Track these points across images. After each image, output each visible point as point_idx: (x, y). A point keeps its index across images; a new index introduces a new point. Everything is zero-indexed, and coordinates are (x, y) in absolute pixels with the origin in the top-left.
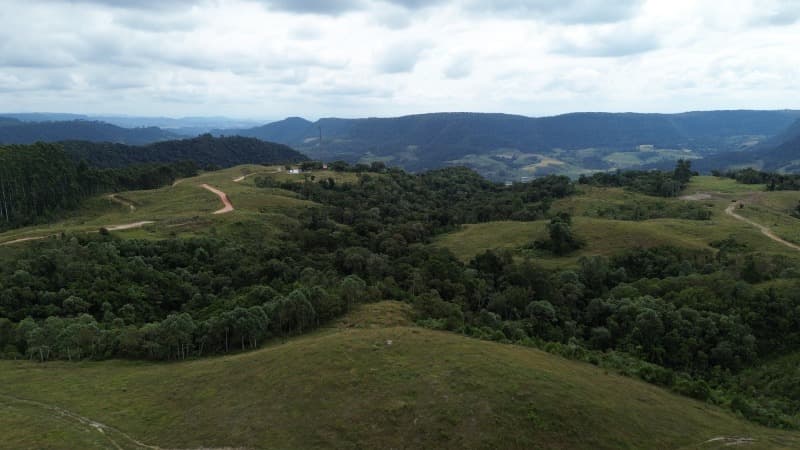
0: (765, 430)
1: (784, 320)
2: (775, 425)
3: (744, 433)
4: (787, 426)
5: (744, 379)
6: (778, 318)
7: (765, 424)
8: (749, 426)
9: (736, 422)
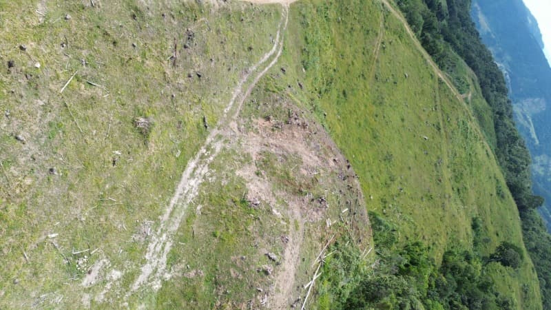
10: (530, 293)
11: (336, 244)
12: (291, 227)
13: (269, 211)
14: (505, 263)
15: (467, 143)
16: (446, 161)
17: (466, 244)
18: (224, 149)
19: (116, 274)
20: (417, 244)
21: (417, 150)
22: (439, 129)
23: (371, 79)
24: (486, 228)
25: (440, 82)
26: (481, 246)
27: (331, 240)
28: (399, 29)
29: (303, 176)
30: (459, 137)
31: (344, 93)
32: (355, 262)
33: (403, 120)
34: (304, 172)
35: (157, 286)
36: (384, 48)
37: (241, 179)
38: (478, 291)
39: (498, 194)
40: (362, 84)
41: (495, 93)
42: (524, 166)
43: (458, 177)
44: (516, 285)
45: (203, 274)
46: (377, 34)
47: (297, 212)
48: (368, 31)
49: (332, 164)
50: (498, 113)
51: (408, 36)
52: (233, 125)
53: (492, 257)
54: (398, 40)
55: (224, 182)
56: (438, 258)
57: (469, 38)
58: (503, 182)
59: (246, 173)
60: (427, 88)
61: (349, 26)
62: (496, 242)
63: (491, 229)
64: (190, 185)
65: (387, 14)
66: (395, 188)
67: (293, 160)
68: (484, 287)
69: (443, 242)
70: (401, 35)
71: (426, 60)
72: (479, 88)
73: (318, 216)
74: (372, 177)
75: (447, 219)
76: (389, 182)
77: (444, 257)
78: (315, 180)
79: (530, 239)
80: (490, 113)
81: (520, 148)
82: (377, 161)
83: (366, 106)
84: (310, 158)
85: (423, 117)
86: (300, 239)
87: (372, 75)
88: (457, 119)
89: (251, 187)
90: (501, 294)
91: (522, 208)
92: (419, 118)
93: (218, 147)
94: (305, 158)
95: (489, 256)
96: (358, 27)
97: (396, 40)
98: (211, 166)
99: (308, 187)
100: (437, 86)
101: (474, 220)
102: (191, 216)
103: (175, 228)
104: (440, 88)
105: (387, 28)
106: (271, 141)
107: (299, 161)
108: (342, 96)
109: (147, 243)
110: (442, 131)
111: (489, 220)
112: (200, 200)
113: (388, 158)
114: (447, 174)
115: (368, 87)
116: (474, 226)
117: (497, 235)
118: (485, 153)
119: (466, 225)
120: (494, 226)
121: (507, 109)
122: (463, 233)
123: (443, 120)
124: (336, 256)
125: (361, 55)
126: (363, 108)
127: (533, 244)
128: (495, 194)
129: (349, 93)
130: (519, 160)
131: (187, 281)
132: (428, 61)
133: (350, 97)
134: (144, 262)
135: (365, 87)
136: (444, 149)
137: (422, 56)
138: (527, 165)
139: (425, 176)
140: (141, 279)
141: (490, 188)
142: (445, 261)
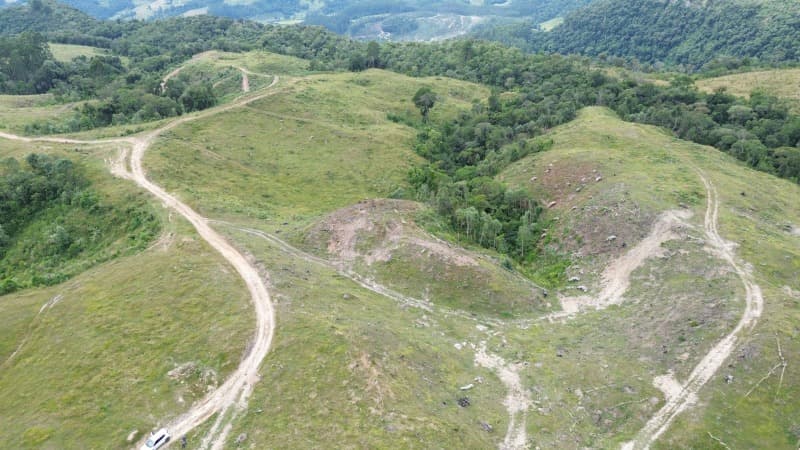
0: (61, 286)
1: (14, 202)
2: (64, 280)
3: (54, 294)
4: (69, 276)
5: (12, 260)
6: (8, 202)
7: (58, 283)
8: (52, 289)
9: (44, 292)
10: (458, 90)
11: (416, 221)
12: (406, 241)
13: (395, 251)
14: (431, 105)
15: (317, 100)
16: (335, 127)
17: (412, 133)
18: (353, 270)
19: (425, 317)
20: (410, 174)
21: (325, 149)
22: (303, 122)
23: (249, 170)
24: (396, 109)
25: (252, 105)
26: (412, 120)
27: (413, 223)
28: (190, 127)
29: (374, 229)
30: (310, 106)
31: (267, 196)
32: (427, 215)
33: (292, 153)
34: (370, 229)
35: (432, 304)
36: (215, 149)
37: (373, 264)
38: (450, 138)
39: (364, 85)
40: (254, 179)
41: (228, 32)
42: (326, 37)
43: (349, 119)
44: (451, 100)
45: (428, 285)
46: (198, 151)
47: (395, 237)
48: (196, 159)
49: (363, 212)
50: (264, 45)
51: (197, 121)
52: (334, 263)
53: (424, 114)
54: (202, 132)
55: (375, 271)
56: (422, 161)
57: (141, 34)
58: (352, 75)
59: (369, 260)
60: (257, 120)
61: (193, 175)
62: (410, 104)
63: (397, 104)
64: (376, 287)
65: (173, 134)
66: (359, 178)
67: (360, 234)
68: (449, 132)
69: (409, 152)
70: (195, 128)
71: (226, 112)
72: (230, 54)
73: (399, 227)
74: (348, 193)
75: (391, 143)
76: (352, 181)
77: (421, 156)
78: (376, 224)
79: (409, 68)
80: (263, 53)
81: (303, 33)
82: (333, 185)
83: (278, 181)
84: (360, 223)
85: (289, 132)
86: (413, 238)
87: (243, 168)
88: (294, 102)
89: (379, 259)
90: (456, 118)
91: (376, 64)
92: (289, 136)
93: (351, 272)
94: (360, 226)
95: (422, 117)
96: (192, 166)
97: (202, 134)
98: (365, 277)
99: (381, 228)
100: (255, 110)
101: (389, 118)
102: (394, 288)
103: (401, 296)
104: (259, 108)
105: (189, 140)
106: (346, 244)
107: (362, 230)
108: (268, 199)
109: (409, 306)
110: (305, 120)
111: (389, 103)
112: (385, 284)
113: (331, 176)
114: (347, 129)
115: (257, 174)
116: (395, 120)
117: (403, 101)
118: (321, 83)
119: (393, 128)
120: (396, 100)
121: (251, 26)
122: (401, 133)
123: (294, 115)
124: (423, 224)
125: (223, 172)
126: (280, 185)
127: (414, 68)
128: (364, 88)
129: (264, 192)
130: (318, 39)
131: (431, 292)
132: (227, 108)
133: (270, 192)
134: (419, 308)
135: (257, 177)
136: (324, 124)
137: (220, 114)
138: (325, 34)
139: (350, 150)
140: (428, 309)
141: (359, 91)
142: (425, 156)
